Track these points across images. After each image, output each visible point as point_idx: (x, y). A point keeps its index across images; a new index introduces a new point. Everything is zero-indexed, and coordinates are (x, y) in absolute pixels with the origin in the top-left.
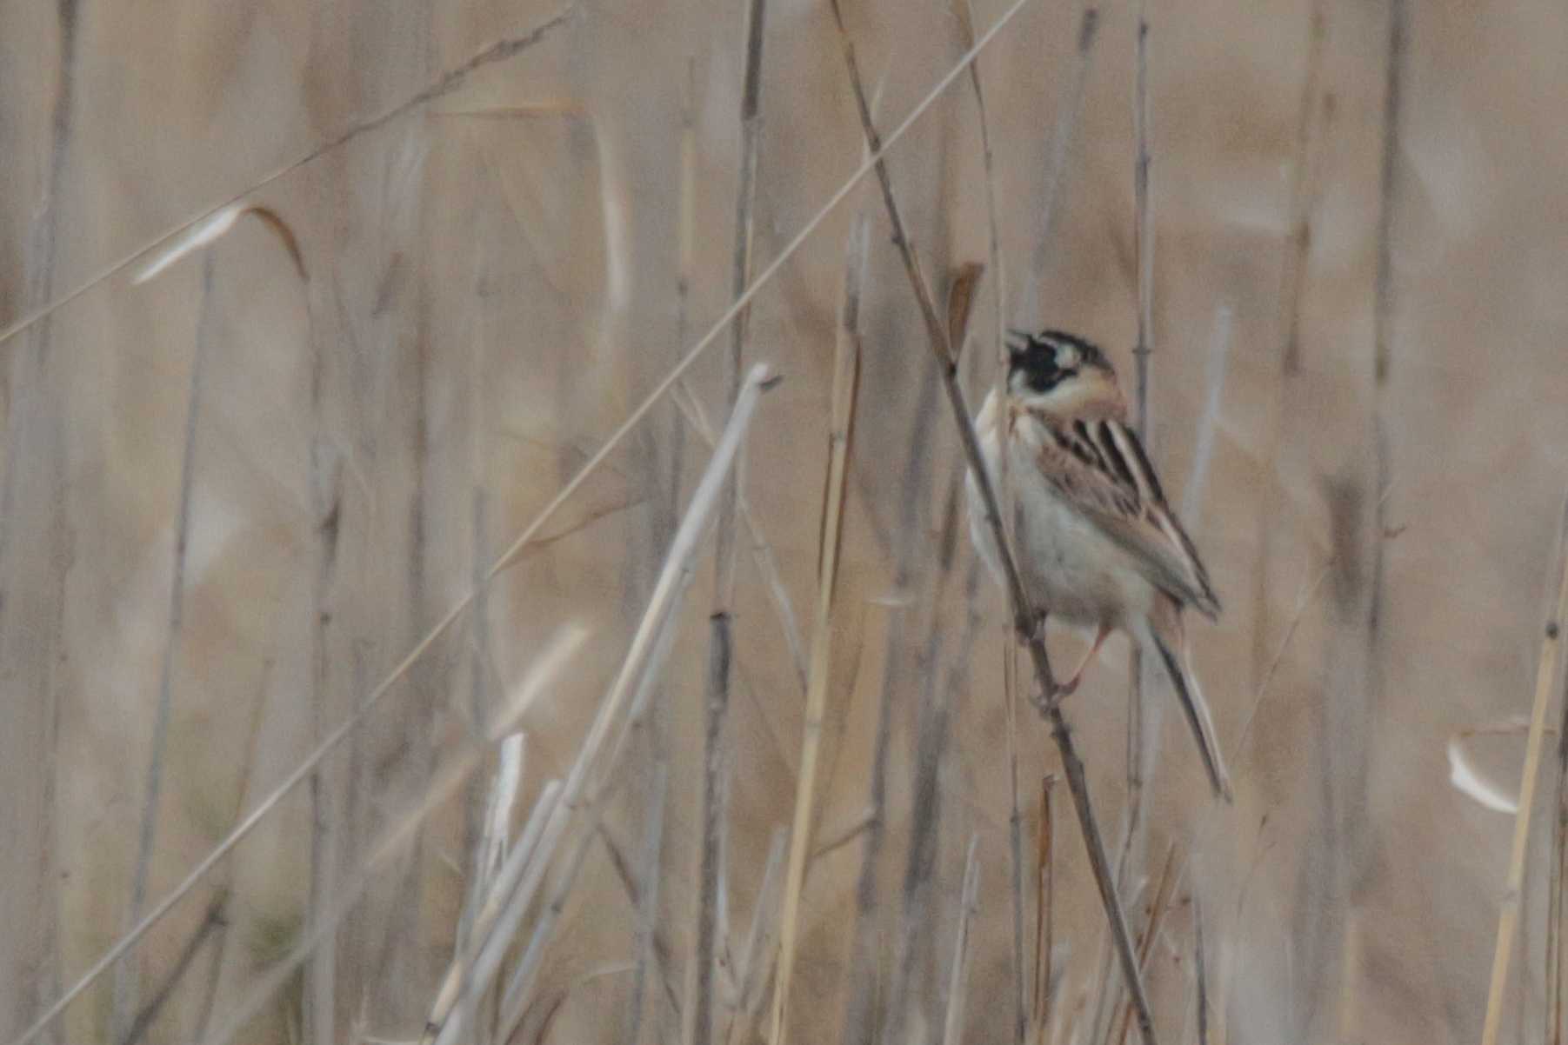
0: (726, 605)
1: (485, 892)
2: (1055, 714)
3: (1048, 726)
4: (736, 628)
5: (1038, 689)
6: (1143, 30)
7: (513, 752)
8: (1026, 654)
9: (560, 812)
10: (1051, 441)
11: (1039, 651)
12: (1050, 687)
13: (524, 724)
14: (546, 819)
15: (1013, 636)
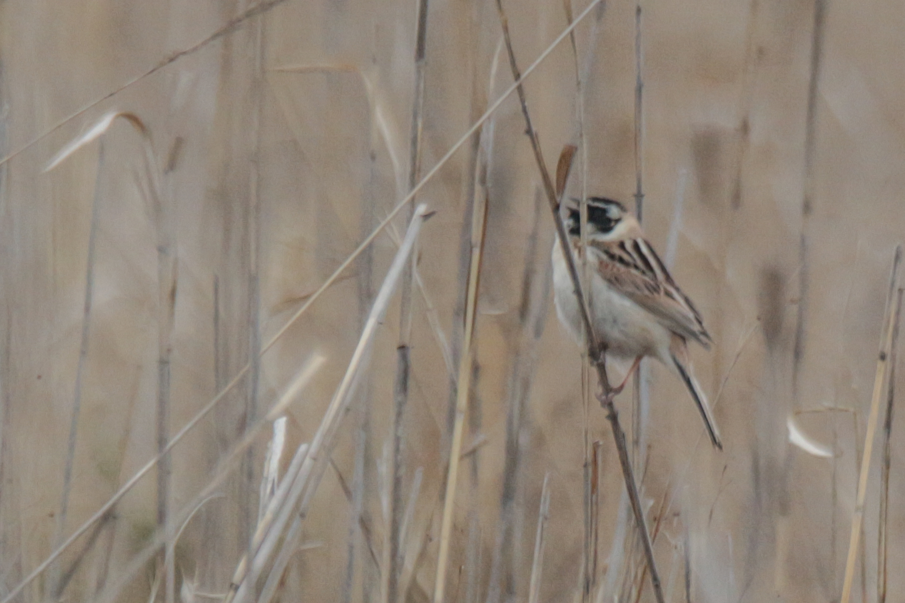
0: (407, 341)
1: (265, 507)
2: (610, 405)
3: (606, 412)
4: (412, 355)
5: (600, 390)
6: (639, 10)
7: (281, 426)
8: (594, 371)
9: (308, 462)
10: (605, 257)
11: (602, 368)
12: (608, 389)
13: (287, 412)
14: (300, 465)
15: (587, 360)
